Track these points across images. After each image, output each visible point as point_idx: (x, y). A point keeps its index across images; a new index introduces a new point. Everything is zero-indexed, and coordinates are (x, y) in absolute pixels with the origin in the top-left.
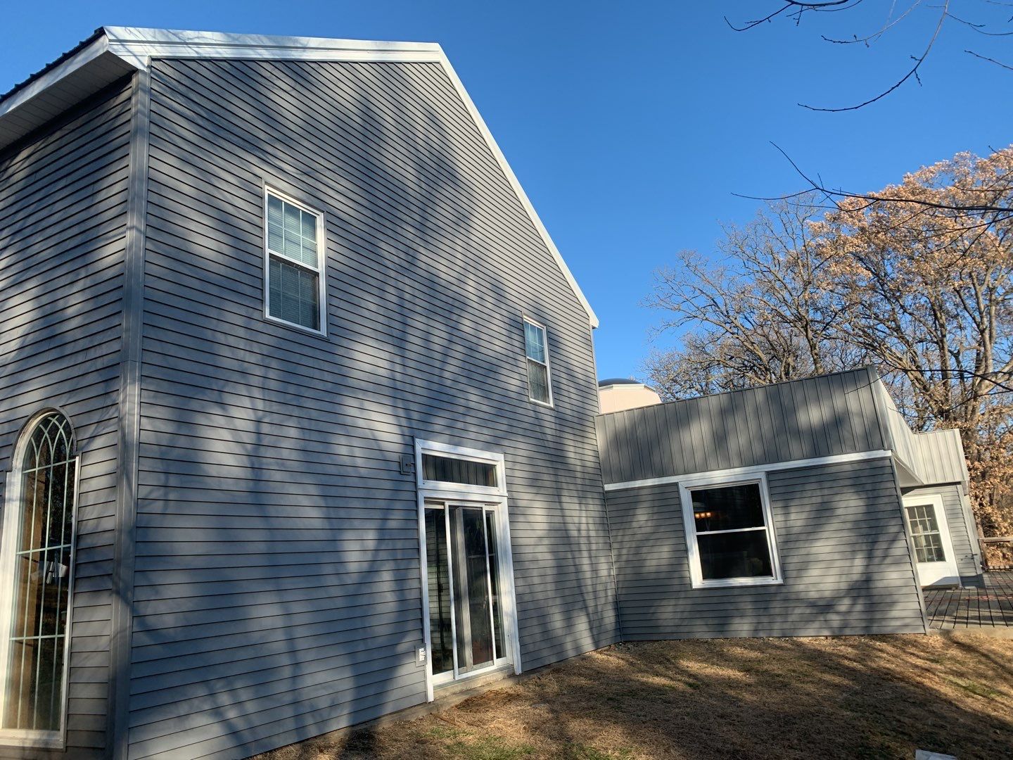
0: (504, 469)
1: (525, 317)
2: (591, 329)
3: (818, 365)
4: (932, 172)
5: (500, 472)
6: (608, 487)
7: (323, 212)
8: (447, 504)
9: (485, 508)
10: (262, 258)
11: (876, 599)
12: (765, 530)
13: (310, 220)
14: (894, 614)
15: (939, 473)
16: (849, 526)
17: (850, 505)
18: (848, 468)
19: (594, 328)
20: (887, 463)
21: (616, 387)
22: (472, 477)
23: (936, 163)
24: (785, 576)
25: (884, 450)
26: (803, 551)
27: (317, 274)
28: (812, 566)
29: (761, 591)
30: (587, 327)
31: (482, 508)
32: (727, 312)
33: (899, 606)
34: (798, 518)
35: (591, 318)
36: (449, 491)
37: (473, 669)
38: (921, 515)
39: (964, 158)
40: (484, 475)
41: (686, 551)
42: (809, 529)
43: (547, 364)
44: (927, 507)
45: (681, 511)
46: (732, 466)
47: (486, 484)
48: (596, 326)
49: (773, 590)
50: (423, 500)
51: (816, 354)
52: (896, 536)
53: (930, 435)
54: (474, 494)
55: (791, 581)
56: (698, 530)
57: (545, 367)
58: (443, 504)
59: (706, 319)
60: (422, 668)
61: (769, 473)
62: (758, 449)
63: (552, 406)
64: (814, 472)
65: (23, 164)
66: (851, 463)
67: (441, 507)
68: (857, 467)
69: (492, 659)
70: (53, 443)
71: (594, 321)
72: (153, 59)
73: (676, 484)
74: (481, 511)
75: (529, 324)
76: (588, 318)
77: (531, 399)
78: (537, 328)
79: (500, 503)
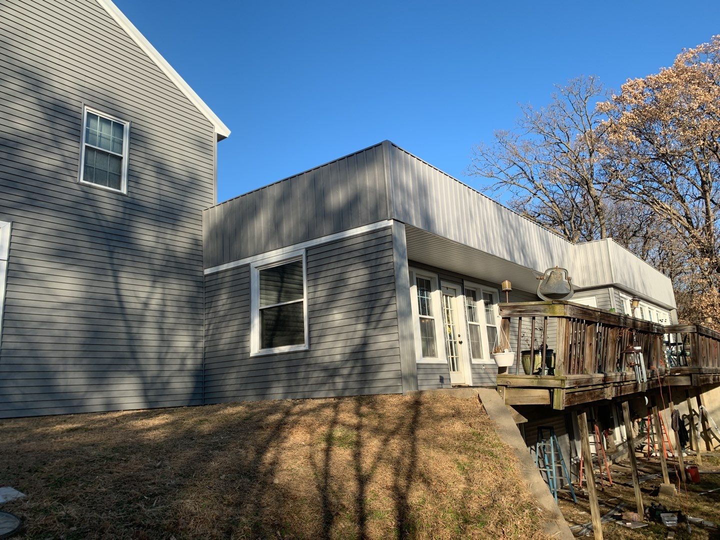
1: (84, 107)
6: (207, 271)
12: (302, 302)
14: (382, 375)
15: (593, 279)
16: (356, 294)
17: (357, 277)
18: (360, 240)
20: (389, 232)
24: (310, 344)
25: (388, 220)
29: (293, 357)
30: (208, 133)
33: (386, 368)
34: (322, 292)
35: (215, 126)
41: (249, 323)
42: (330, 298)
43: (125, 155)
45: (249, 288)
48: (227, 136)
49: (301, 355)
52: (389, 302)
55: (313, 347)
59: (514, 183)
61: (307, 250)
62: (302, 230)
63: (124, 192)
64: (337, 246)
66: (363, 235)
68: (366, 238)
71: (222, 130)
73: (248, 265)
75: (98, 116)
76: (212, 126)
77: (82, 181)
78: (113, 122)
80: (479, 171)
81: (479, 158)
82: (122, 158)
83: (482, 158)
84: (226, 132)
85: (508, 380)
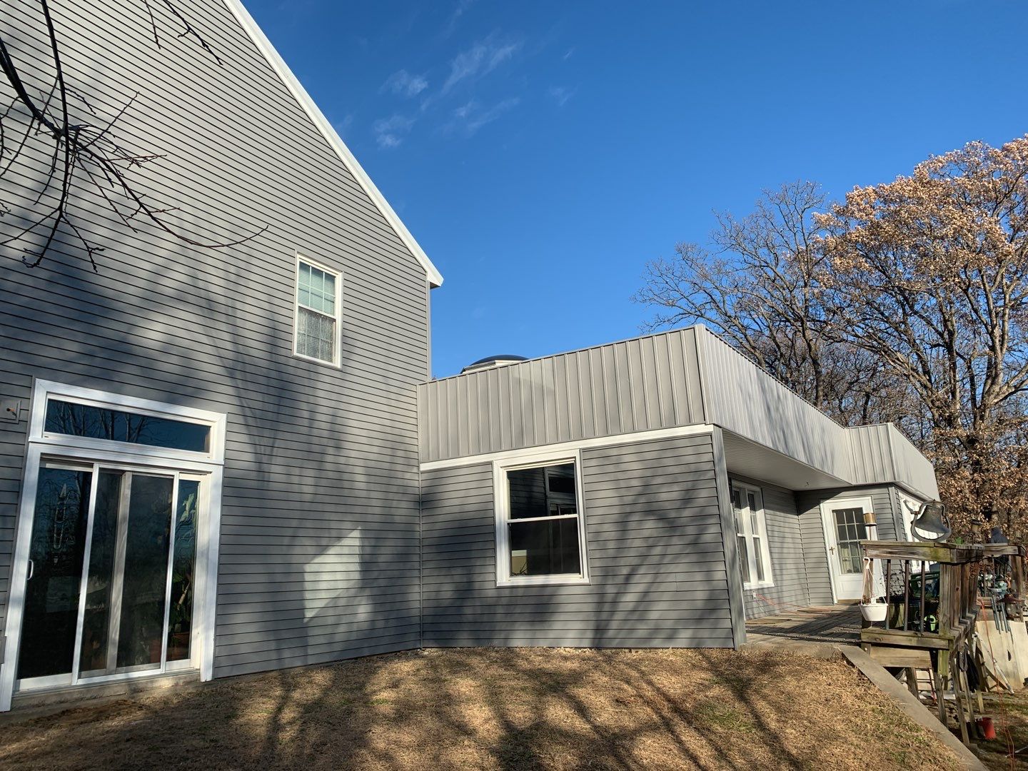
0: (222, 432)
1: (299, 256)
2: (428, 290)
5: (217, 435)
6: (426, 466)
8: (98, 466)
9: (178, 477)
12: (576, 518)
19: (433, 286)
24: (592, 575)
25: (706, 424)
30: (421, 282)
31: (173, 476)
35: (428, 273)
37: (116, 672)
38: (850, 520)
40: (195, 438)
41: (494, 542)
43: (338, 316)
44: (857, 510)
45: (492, 494)
46: (548, 442)
47: (192, 449)
48: (438, 283)
49: (578, 590)
50: (38, 456)
55: (597, 580)
56: (513, 516)
58: (90, 465)
61: (584, 451)
63: (337, 365)
69: (159, 661)
71: (434, 277)
73: (490, 463)
74: (170, 481)
75: (309, 266)
76: (424, 273)
77: (295, 354)
78: (326, 273)
79: (211, 472)
80: (655, 297)
81: (658, 279)
82: (335, 320)
83: (660, 280)
84: (438, 280)
85: (877, 636)
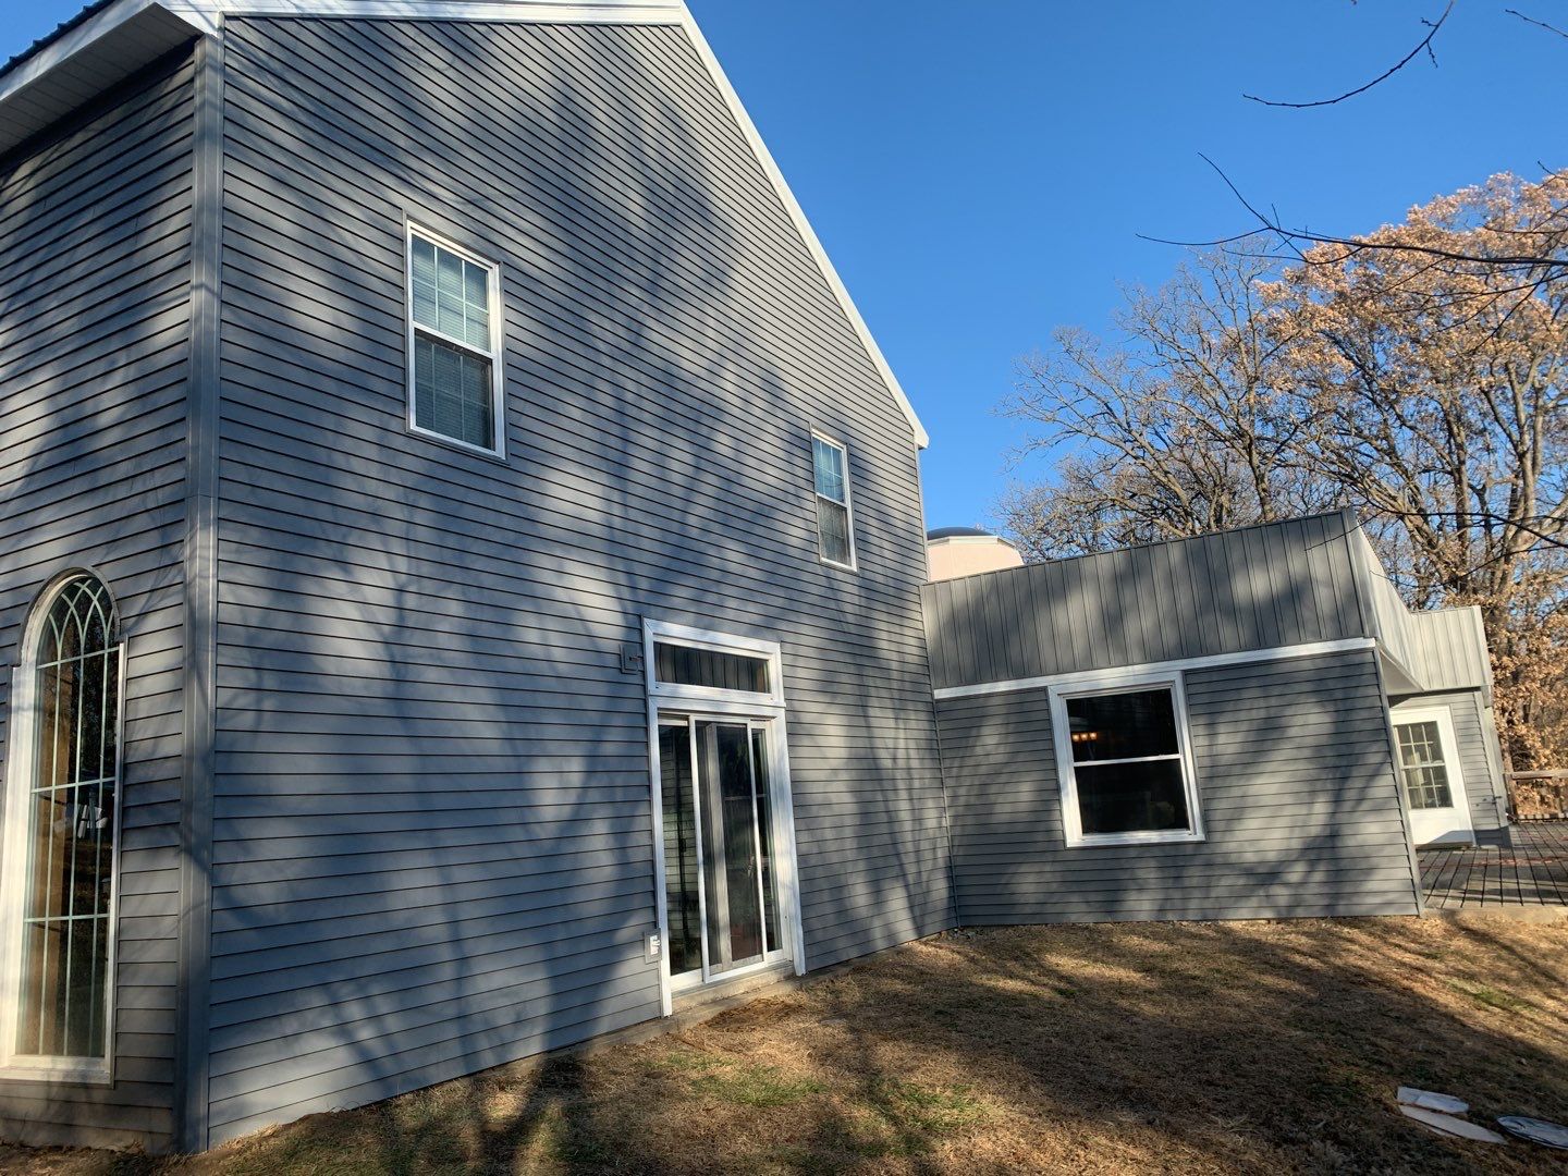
0: (780, 666)
1: (813, 430)
2: (916, 449)
3: (1267, 507)
4: (1453, 206)
5: (775, 670)
6: (940, 694)
7: (498, 263)
8: (693, 718)
9: (752, 725)
10: (404, 336)
11: (1344, 864)
12: (1178, 760)
13: (478, 275)
14: (1371, 886)
15: (1448, 674)
16: (1307, 753)
17: (1310, 721)
18: (1307, 665)
19: (921, 448)
20: (1369, 657)
21: (954, 541)
22: (731, 678)
23: (1458, 191)
24: (1207, 830)
25: (1364, 637)
26: (1236, 792)
27: (489, 361)
28: (1249, 813)
29: (1172, 852)
30: (910, 446)
31: (746, 725)
32: (1128, 423)
33: (1380, 875)
34: (1229, 741)
35: (916, 433)
36: (697, 698)
37: (732, 968)
38: (1418, 737)
39: (1501, 183)
40: (750, 674)
41: (1058, 790)
42: (1247, 758)
43: (848, 504)
44: (1426, 724)
45: (1050, 730)
46: (1130, 662)
47: (753, 688)
48: (925, 445)
49: (1189, 850)
50: (656, 712)
51: (1264, 490)
52: (1378, 769)
53: (1436, 615)
54: (735, 703)
55: (1217, 837)
56: (1077, 759)
57: (845, 509)
58: (687, 718)
59: (1096, 435)
60: (654, 966)
61: (1186, 673)
62: (1170, 637)
63: (854, 568)
64: (1255, 671)
65: (25, 183)
66: (1313, 657)
67: (683, 723)
68: (1320, 663)
69: (761, 952)
70: (83, 623)
71: (921, 438)
72: (228, 17)
73: (1044, 689)
74: (745, 729)
75: (820, 442)
76: (912, 433)
77: (824, 559)
78: (833, 448)
79: (774, 718)
84: (924, 439)
